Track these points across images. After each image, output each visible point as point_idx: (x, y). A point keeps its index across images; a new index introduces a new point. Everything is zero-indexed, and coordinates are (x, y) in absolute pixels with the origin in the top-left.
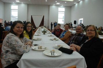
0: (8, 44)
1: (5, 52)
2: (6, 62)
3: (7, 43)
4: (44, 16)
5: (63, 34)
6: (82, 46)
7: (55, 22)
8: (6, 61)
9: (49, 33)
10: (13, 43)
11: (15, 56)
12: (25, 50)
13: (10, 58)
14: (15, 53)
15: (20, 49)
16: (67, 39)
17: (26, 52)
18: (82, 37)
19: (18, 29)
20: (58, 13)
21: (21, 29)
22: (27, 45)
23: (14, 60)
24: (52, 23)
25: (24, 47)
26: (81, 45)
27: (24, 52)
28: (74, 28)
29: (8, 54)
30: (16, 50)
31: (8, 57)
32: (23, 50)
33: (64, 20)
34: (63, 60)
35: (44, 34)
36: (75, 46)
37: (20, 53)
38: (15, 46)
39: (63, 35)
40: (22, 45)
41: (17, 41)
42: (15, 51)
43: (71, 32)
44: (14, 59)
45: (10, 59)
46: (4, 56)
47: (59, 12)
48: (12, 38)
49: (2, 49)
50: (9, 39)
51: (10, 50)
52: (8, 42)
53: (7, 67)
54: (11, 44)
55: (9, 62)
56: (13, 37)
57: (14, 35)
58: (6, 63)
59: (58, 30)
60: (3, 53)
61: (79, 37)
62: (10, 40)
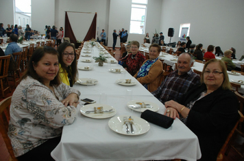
0: (25, 103)
1: (19, 122)
2: (23, 144)
3: (23, 102)
4: (96, 15)
5: (146, 67)
6: (191, 106)
7: (123, 29)
8: (23, 141)
9: (112, 62)
10: (37, 103)
11: (43, 130)
12: (68, 119)
13: (32, 134)
14: (42, 125)
15: (54, 116)
16: (155, 80)
17: (70, 124)
18: (191, 82)
19: (46, 68)
20: (131, 8)
21: (53, 67)
22: (69, 105)
23: (40, 140)
24: (115, 31)
25: (65, 114)
26: (189, 103)
27: (65, 123)
28: (168, 45)
29: (26, 125)
30: (44, 118)
31: (27, 133)
32: (62, 120)
33: (143, 24)
34: (153, 144)
35: (101, 65)
36: (177, 107)
37: (54, 125)
38: (44, 109)
39: (145, 71)
40: (59, 109)
41: (47, 99)
42: (43, 121)
43: (162, 61)
44: (41, 137)
45: (31, 137)
46: (18, 130)
47: (133, 6)
48: (36, 92)
49: (11, 115)
50: (28, 93)
51: (31, 118)
52: (25, 101)
53: (25, 154)
54: (33, 105)
55: (30, 144)
56: (36, 88)
57: (39, 83)
58: (22, 147)
59: (134, 56)
60: (15, 124)
61: (184, 80)
62: (30, 96)
